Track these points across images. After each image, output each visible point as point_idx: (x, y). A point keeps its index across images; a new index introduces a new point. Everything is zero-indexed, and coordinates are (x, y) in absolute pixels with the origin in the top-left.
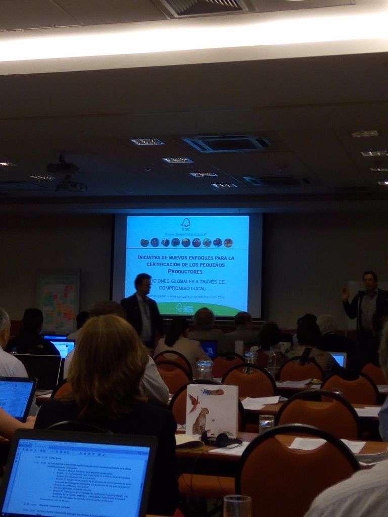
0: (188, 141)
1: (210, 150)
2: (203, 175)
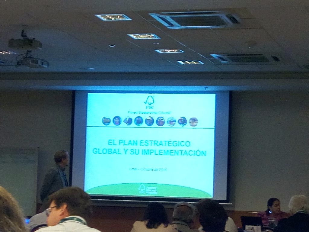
0: (155, 17)
1: (177, 26)
2: (169, 51)
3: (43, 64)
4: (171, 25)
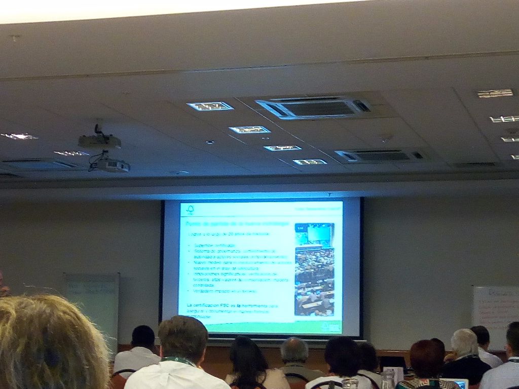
0: (264, 105)
1: (292, 117)
2: (282, 148)
3: (122, 168)
4: (284, 115)
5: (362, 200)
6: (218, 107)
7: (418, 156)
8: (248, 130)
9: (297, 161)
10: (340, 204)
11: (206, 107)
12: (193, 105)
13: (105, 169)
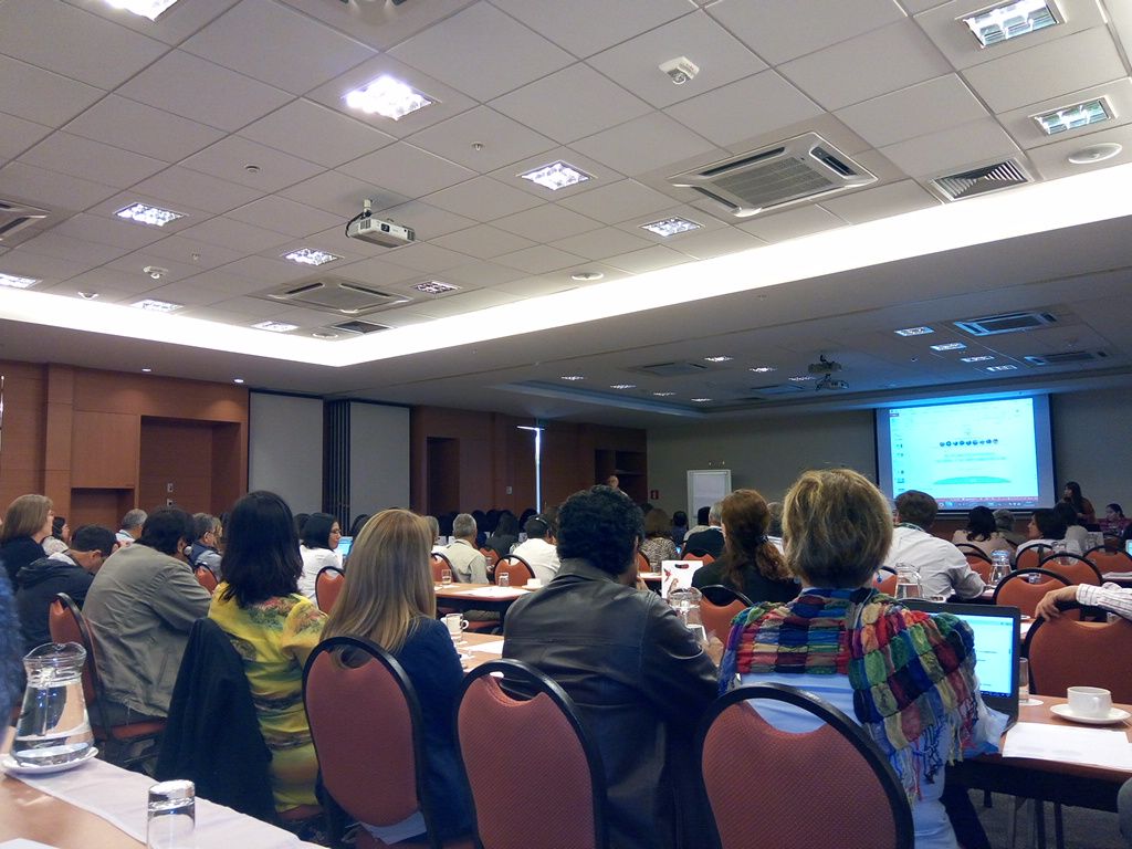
0: (960, 325)
1: (986, 332)
2: (976, 359)
3: (842, 386)
4: (980, 332)
5: (1050, 395)
6: (920, 331)
7: (1102, 354)
8: (946, 347)
9: (990, 369)
10: (1031, 400)
11: (910, 332)
12: (899, 332)
13: (829, 388)
